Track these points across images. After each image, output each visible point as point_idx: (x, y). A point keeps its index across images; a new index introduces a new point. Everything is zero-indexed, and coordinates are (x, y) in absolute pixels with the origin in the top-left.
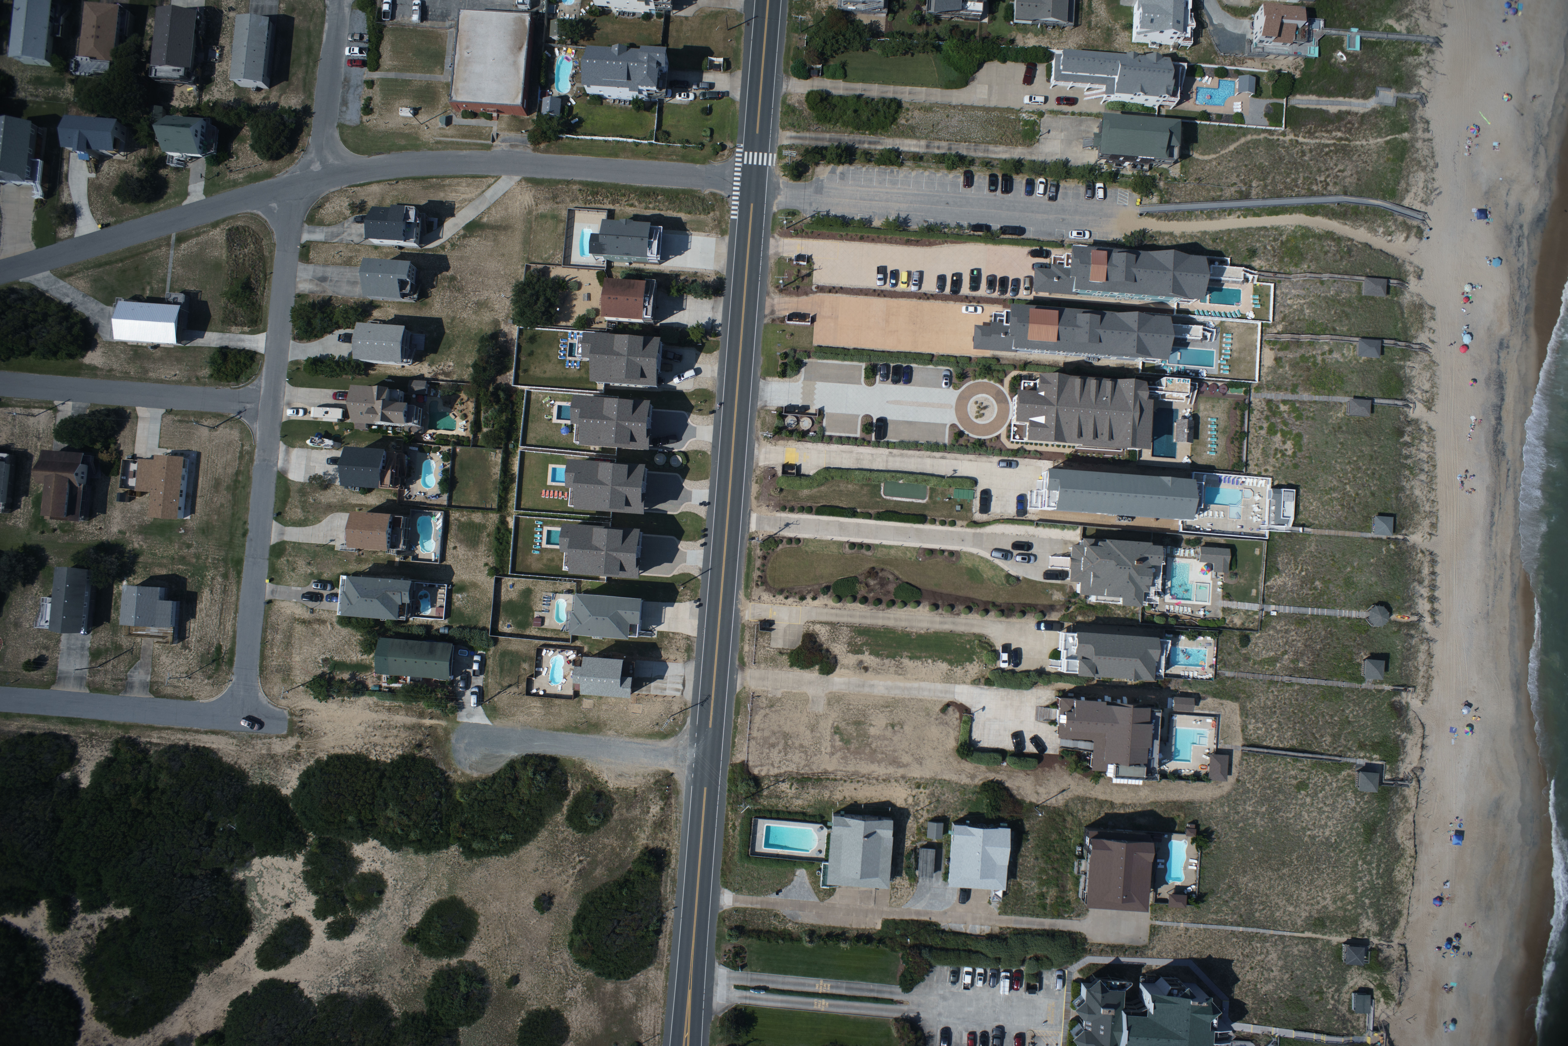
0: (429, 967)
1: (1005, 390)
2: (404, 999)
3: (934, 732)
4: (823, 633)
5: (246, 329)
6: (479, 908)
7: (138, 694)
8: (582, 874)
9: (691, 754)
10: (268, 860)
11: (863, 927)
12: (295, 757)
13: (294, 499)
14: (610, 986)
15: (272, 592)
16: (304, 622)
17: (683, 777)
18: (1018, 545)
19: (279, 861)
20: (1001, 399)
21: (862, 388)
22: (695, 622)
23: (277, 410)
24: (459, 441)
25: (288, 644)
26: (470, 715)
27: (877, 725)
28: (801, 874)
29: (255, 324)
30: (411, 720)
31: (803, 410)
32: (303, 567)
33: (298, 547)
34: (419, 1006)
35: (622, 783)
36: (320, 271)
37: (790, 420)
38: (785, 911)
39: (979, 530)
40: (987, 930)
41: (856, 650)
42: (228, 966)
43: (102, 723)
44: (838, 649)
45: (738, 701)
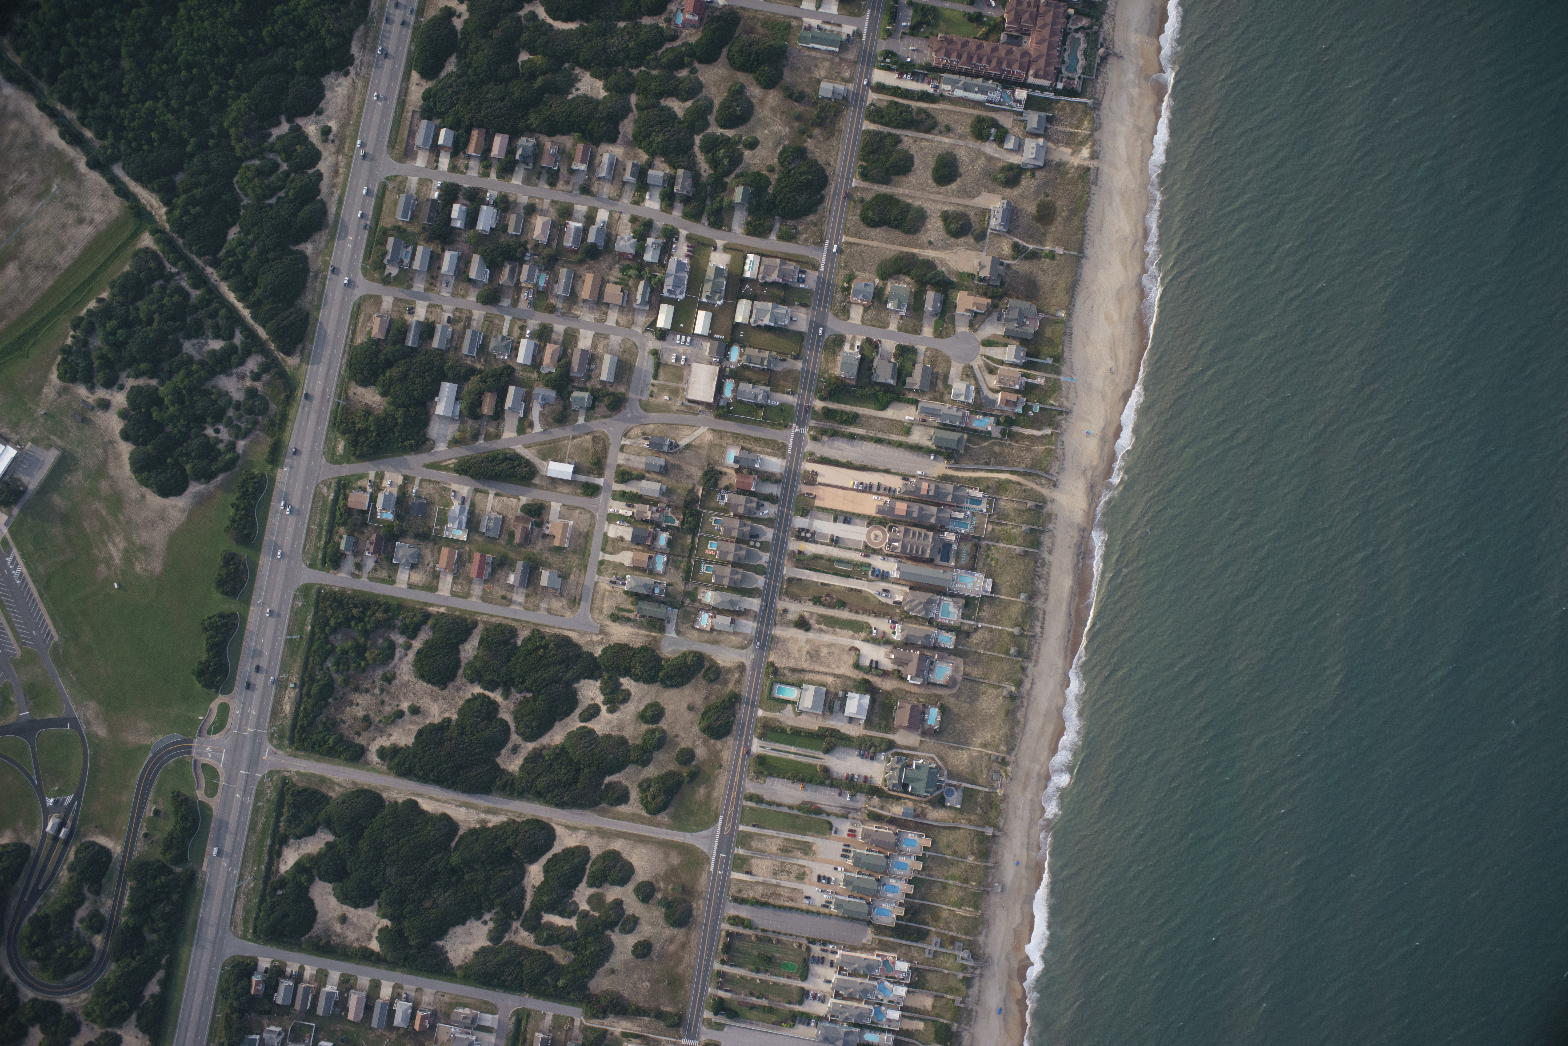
0: (644, 727)
1: (886, 530)
2: (634, 738)
3: (845, 657)
4: (807, 615)
6: (666, 707)
7: (543, 612)
8: (706, 698)
9: (752, 656)
10: (587, 681)
11: (811, 729)
12: (601, 643)
13: (610, 543)
14: (712, 741)
17: (748, 664)
18: (884, 590)
19: (591, 682)
20: (884, 533)
21: (832, 523)
22: (759, 605)
23: (606, 508)
24: (675, 528)
25: (603, 599)
26: (670, 633)
27: (824, 652)
28: (789, 706)
29: (600, 475)
30: (647, 633)
32: (610, 571)
33: (609, 562)
34: (639, 742)
35: (726, 665)
36: (627, 456)
38: (782, 719)
39: (870, 583)
40: (858, 735)
41: (819, 623)
42: (567, 720)
43: (528, 622)
44: (812, 622)
45: (772, 639)
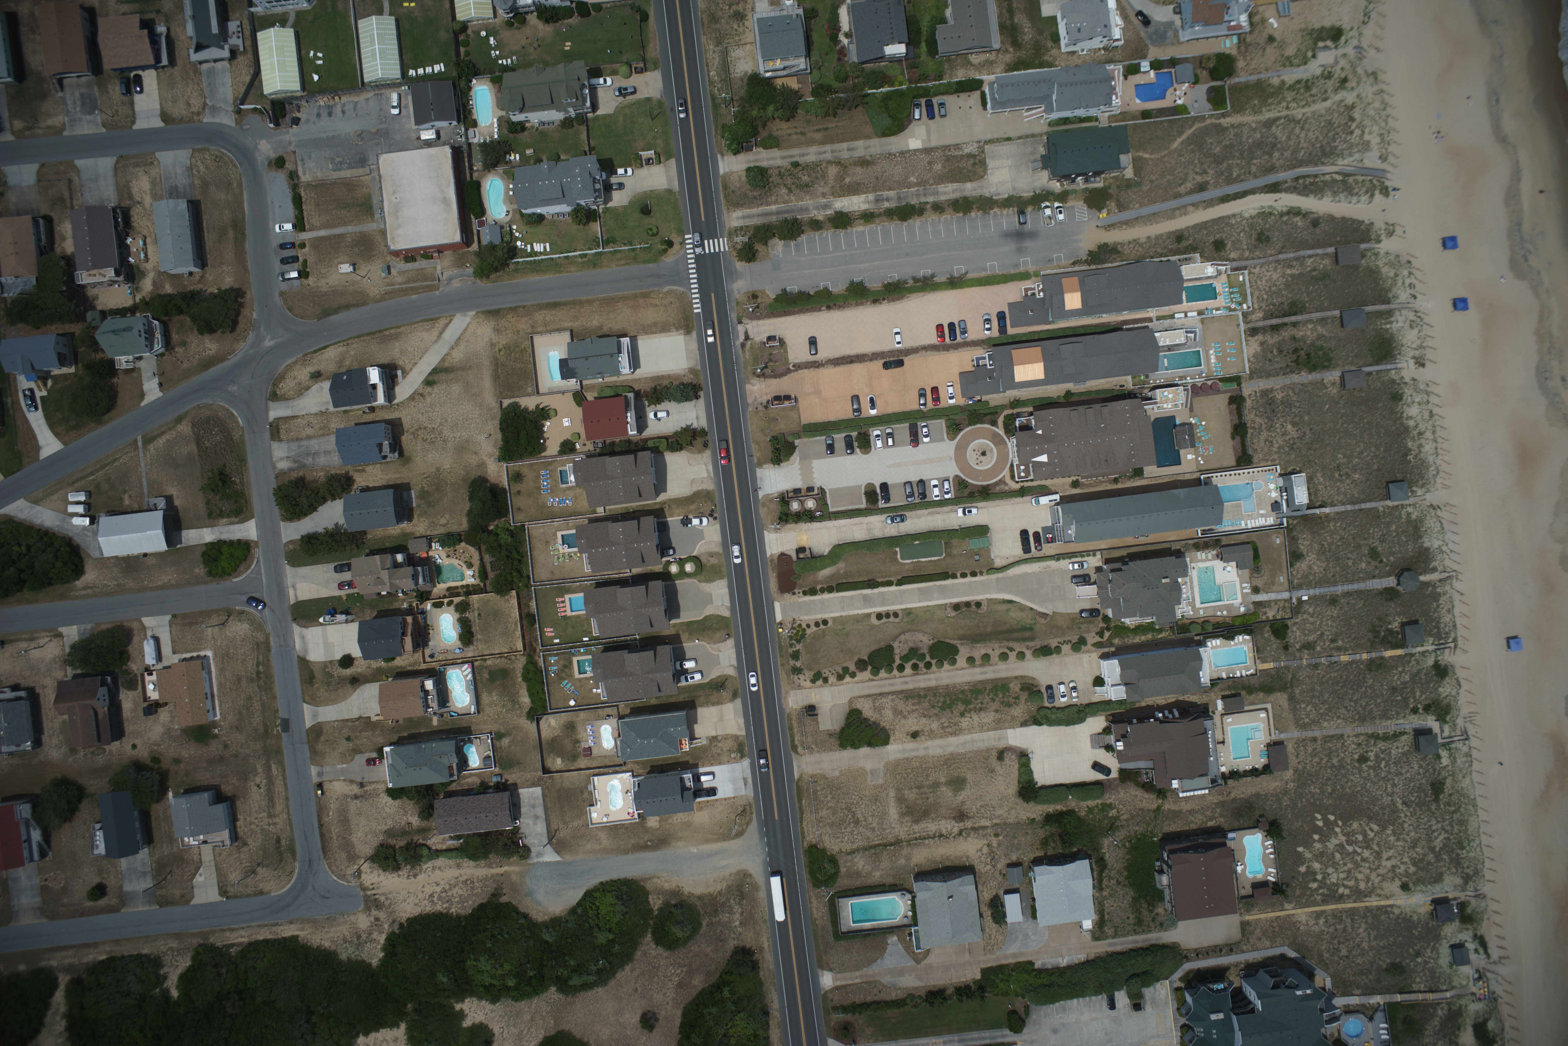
1: (1001, 431)
3: (993, 779)
4: (866, 707)
5: (234, 519)
6: (587, 1037)
8: (681, 985)
9: (762, 849)
11: (963, 980)
12: (375, 929)
13: (320, 678)
15: (320, 774)
16: (356, 797)
17: (760, 873)
20: (998, 441)
21: (859, 458)
22: (741, 721)
23: (282, 594)
24: (469, 589)
25: (345, 822)
28: (893, 942)
29: (242, 512)
30: (482, 871)
31: (806, 491)
32: (342, 745)
33: (333, 724)
35: (704, 890)
36: (293, 447)
37: (794, 503)
38: (885, 980)
41: (904, 716)
43: (176, 936)
45: (799, 789)
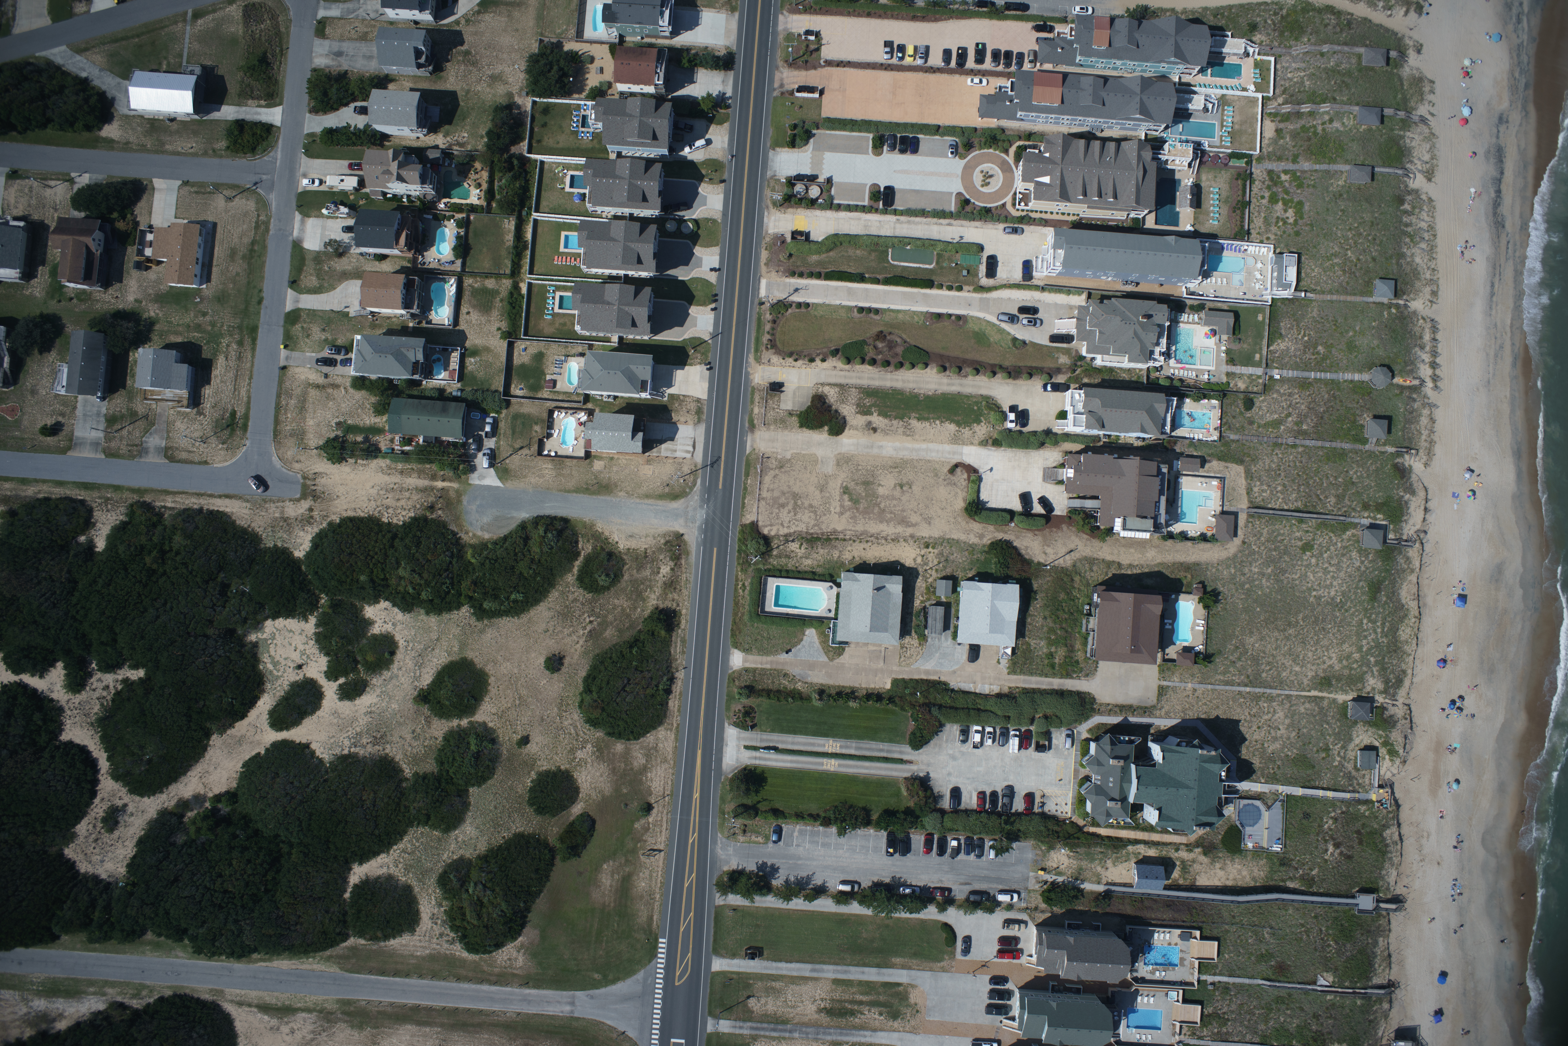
0: (440, 728)
1: (1010, 159)
2: (415, 760)
3: (942, 492)
4: (832, 395)
5: (263, 102)
6: (489, 669)
7: (153, 459)
8: (593, 635)
9: (701, 515)
10: (280, 622)
11: (872, 686)
12: (308, 520)
13: (309, 267)
14: (619, 747)
15: (287, 358)
16: (318, 386)
17: (693, 537)
18: (1024, 310)
19: (292, 623)
20: (1006, 169)
21: (870, 157)
22: (706, 385)
23: (293, 180)
24: (472, 208)
25: (302, 408)
26: (482, 477)
27: (886, 485)
28: (811, 634)
29: (272, 97)
30: (423, 483)
31: (812, 178)
32: (317, 334)
33: (313, 314)
34: (430, 766)
35: (633, 544)
36: (336, 46)
37: (799, 188)
38: (795, 671)
39: (985, 295)
40: (996, 689)
41: (864, 411)
42: (241, 727)
43: (117, 488)
44: (847, 410)
45: (748, 465)
